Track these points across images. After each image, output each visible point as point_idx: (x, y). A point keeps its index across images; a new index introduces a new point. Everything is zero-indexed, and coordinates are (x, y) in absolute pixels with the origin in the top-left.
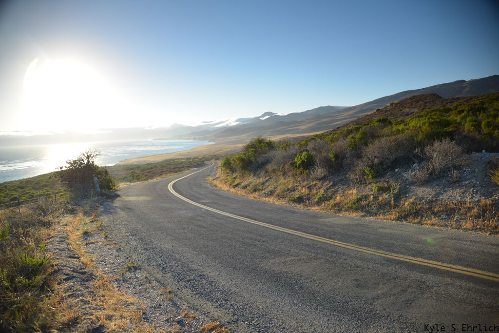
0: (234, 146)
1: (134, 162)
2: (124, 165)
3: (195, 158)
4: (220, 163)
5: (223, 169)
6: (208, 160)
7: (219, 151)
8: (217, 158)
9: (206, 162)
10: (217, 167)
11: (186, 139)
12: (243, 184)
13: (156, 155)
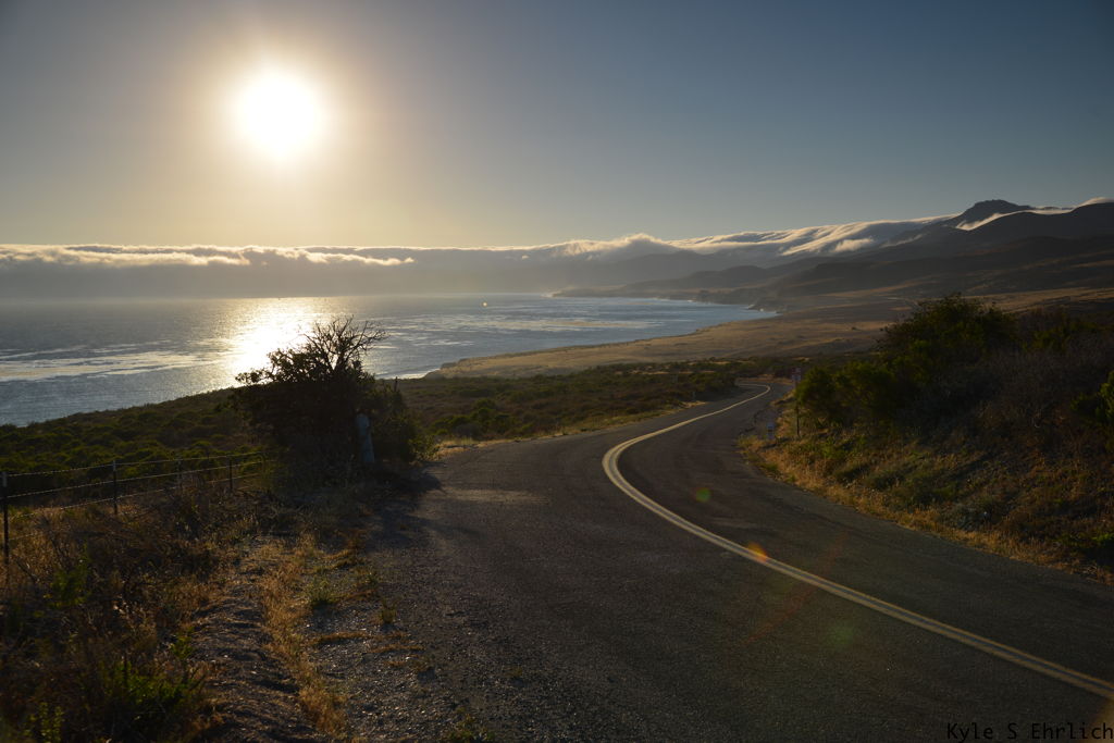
0: (846, 328)
1: (493, 369)
2: (456, 379)
3: (701, 365)
4: (791, 388)
5: (803, 410)
6: (748, 373)
7: (792, 342)
8: (781, 366)
9: (740, 383)
10: (782, 402)
12: (878, 471)
13: (565, 349)
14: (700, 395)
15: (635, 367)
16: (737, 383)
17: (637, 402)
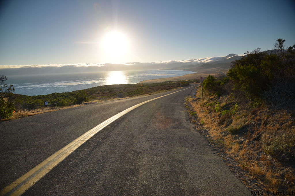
3: (183, 81)
6: (191, 82)
7: (199, 77)
11: (179, 70)
13: (161, 79)
14: (182, 86)
15: (171, 81)
16: (189, 84)
17: (169, 88)
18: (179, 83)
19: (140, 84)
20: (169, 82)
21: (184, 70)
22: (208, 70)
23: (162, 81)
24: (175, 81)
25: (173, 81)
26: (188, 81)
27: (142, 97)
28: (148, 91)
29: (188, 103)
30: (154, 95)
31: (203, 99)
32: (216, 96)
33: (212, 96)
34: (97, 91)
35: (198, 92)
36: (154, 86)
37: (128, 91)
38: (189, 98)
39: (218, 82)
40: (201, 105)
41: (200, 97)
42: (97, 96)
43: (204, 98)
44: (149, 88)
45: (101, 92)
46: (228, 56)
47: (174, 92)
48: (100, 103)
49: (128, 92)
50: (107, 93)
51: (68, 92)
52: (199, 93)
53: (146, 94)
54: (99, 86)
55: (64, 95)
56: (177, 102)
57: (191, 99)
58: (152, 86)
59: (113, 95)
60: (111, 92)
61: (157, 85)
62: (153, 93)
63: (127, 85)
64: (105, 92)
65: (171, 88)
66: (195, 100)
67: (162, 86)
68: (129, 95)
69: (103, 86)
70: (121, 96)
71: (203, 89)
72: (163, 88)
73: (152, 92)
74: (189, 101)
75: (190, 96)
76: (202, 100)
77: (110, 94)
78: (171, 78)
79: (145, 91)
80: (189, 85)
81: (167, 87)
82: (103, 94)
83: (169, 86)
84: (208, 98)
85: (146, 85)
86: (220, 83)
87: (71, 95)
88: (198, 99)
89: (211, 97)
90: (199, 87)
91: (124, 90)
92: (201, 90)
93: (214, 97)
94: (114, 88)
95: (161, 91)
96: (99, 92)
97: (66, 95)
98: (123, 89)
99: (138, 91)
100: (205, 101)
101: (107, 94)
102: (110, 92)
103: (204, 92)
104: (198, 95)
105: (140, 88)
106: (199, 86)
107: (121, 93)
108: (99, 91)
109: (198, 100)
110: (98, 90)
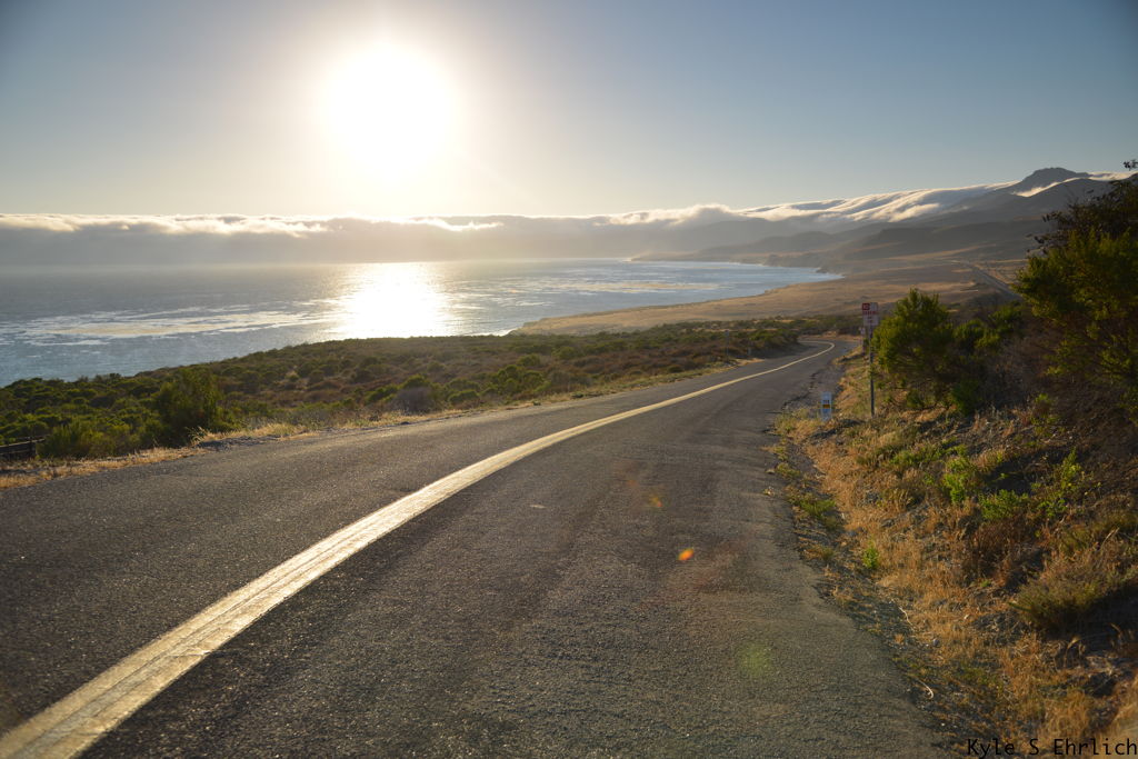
9: (804, 340)
11: (744, 261)
14: (758, 353)
15: (700, 325)
16: (800, 340)
17: (685, 359)
18: (742, 335)
19: (523, 336)
20: (689, 326)
21: (773, 261)
22: (911, 261)
23: (645, 323)
24: (719, 323)
25: (708, 325)
26: (791, 326)
27: (536, 410)
28: (570, 375)
29: (792, 448)
30: (600, 399)
31: (878, 426)
32: (953, 409)
33: (930, 408)
34: (287, 371)
35: (850, 388)
36: (602, 350)
37: (460, 377)
38: (799, 419)
39: (959, 331)
40: (861, 462)
41: (859, 416)
42: (284, 403)
43: (883, 423)
44: (574, 361)
45: (306, 381)
46: (1028, 183)
47: (714, 384)
48: (298, 443)
49: (459, 382)
50: (335, 387)
51: (112, 375)
52: (855, 391)
53: (559, 392)
54: (297, 347)
55: (87, 395)
56: (728, 443)
57: (805, 426)
58: (592, 352)
59: (375, 398)
60: (362, 377)
61: (621, 347)
62: (594, 390)
63: (452, 338)
64: (330, 379)
65: (696, 361)
66: (832, 432)
67: (647, 348)
68: (463, 397)
69: (319, 344)
70: (419, 404)
71: (873, 374)
72: (655, 360)
73: (588, 385)
74: (799, 436)
75: (803, 410)
76: (867, 433)
77: (359, 391)
78: (699, 304)
79: (551, 374)
80: (798, 344)
81: (674, 355)
82: (318, 388)
83: (684, 353)
84: (905, 421)
85: (558, 346)
86: (972, 337)
87: (129, 394)
88: (850, 423)
89: (920, 418)
90: (856, 357)
91: (436, 369)
92: (866, 374)
93: (941, 418)
94: (379, 358)
95: (642, 379)
96: (293, 379)
97: (103, 394)
98: (428, 365)
99: (515, 377)
100: (886, 439)
101: (338, 391)
102: (356, 380)
103: (880, 386)
104: (848, 405)
105: (526, 362)
106: (855, 353)
107: (414, 384)
108: (293, 373)
109: (847, 431)
110: (291, 367)
